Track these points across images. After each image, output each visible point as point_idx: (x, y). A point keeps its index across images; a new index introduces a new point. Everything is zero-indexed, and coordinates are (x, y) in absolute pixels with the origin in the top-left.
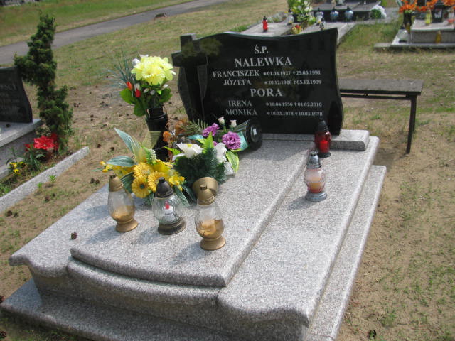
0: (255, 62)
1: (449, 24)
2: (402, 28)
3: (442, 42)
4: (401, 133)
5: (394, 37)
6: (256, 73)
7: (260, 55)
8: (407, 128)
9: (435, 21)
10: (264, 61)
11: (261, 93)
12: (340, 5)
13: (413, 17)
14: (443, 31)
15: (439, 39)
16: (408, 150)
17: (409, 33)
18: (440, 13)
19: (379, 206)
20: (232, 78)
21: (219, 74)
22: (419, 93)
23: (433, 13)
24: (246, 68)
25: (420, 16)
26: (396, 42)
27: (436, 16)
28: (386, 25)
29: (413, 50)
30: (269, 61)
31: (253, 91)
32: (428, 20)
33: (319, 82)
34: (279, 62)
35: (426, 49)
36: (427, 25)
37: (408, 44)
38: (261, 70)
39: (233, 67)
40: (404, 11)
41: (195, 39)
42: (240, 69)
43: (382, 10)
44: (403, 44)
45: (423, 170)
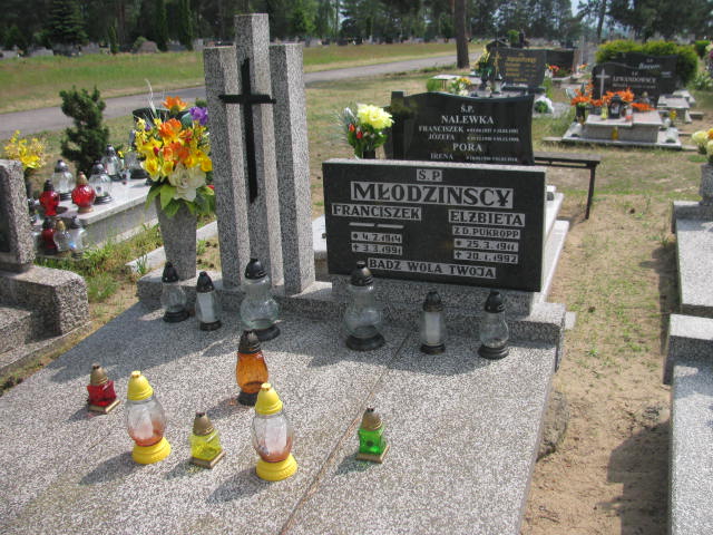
0: (461, 119)
1: (627, 121)
2: (576, 121)
3: (619, 139)
4: (579, 206)
5: (565, 132)
6: (460, 129)
7: (465, 114)
8: (585, 202)
9: (612, 116)
10: (468, 119)
11: (463, 147)
12: (497, 93)
13: (586, 112)
14: (620, 127)
15: (615, 135)
16: (587, 217)
17: (584, 127)
18: (617, 108)
19: (564, 247)
20: (438, 133)
21: (425, 129)
22: (598, 162)
23: (609, 108)
24: (451, 124)
25: (595, 111)
26: (567, 136)
27: (613, 111)
28: (556, 119)
29: (587, 145)
30: (473, 119)
31: (455, 146)
32: (604, 115)
33: (517, 139)
34: (482, 120)
35: (602, 146)
36: (603, 119)
37: (581, 139)
38: (466, 126)
39: (439, 123)
40: (577, 103)
41: (405, 95)
42: (445, 124)
43: (549, 102)
44: (575, 139)
45: (601, 230)
